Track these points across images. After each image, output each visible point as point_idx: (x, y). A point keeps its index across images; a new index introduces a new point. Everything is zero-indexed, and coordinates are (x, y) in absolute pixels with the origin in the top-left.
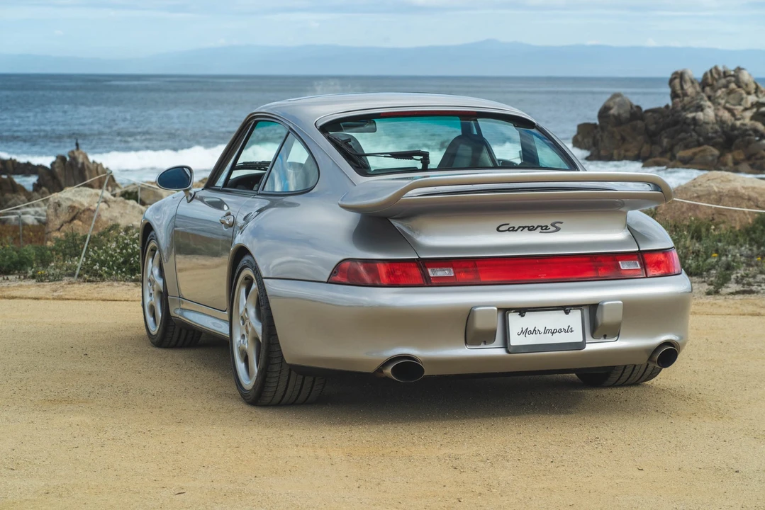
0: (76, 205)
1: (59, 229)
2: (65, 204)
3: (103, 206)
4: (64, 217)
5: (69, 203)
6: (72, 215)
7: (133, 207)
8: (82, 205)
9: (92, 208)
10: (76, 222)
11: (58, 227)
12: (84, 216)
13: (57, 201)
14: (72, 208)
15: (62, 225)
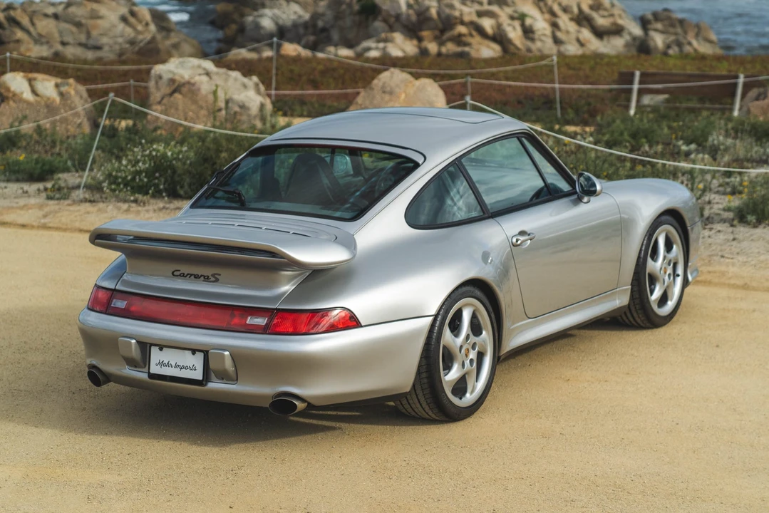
0: (177, 78)
1: (159, 103)
2: (166, 77)
3: (205, 78)
4: (165, 90)
5: (170, 76)
6: (173, 88)
7: (236, 79)
8: (182, 77)
9: (192, 81)
10: (177, 95)
11: (159, 99)
12: (184, 90)
13: (158, 73)
14: (172, 81)
15: (162, 99)
